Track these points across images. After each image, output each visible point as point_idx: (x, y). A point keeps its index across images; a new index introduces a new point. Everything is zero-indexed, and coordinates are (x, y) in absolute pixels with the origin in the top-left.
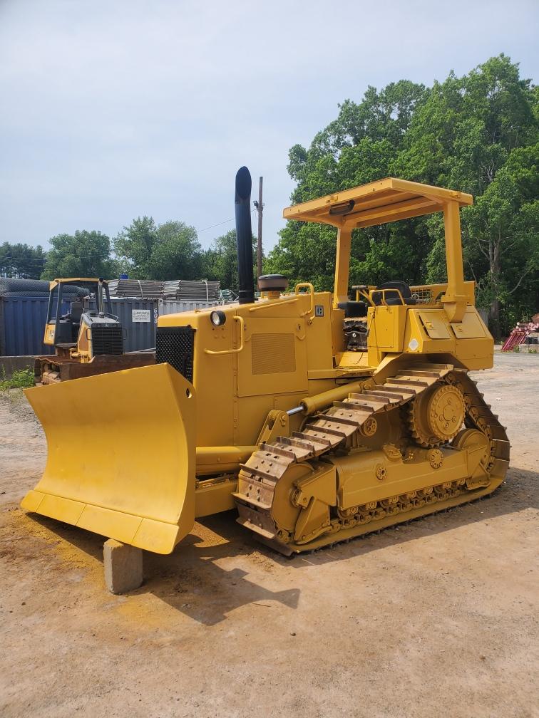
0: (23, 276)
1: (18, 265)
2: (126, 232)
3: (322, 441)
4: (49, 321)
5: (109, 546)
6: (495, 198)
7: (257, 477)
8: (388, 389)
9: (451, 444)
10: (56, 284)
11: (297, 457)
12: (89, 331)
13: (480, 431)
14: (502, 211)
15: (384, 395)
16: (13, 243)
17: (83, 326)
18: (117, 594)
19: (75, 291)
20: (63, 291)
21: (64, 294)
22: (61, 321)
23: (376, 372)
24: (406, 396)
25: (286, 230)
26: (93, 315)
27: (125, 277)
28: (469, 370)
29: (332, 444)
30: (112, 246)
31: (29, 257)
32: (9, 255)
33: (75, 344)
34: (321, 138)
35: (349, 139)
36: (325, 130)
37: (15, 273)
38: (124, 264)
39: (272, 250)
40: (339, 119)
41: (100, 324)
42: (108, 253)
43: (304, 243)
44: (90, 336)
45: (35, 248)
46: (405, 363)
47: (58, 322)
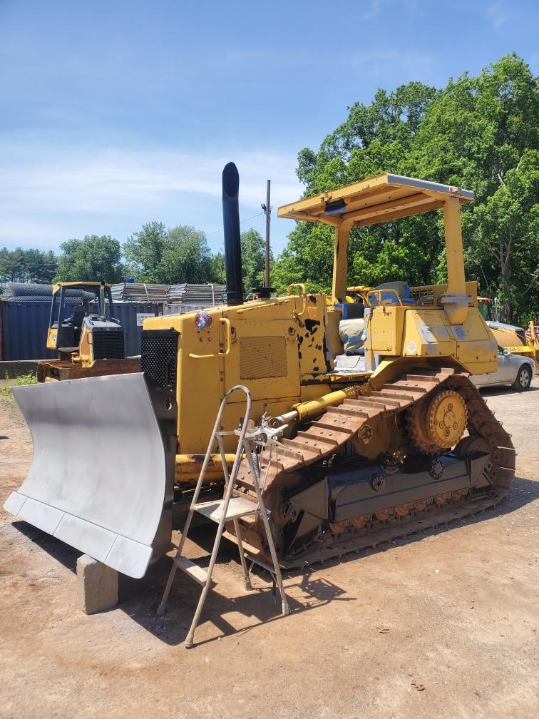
0: (36, 281)
1: (31, 271)
2: (136, 238)
3: (313, 450)
4: (51, 325)
5: (82, 562)
6: (505, 198)
7: (243, 489)
8: (385, 395)
9: (453, 452)
10: (58, 288)
11: (285, 468)
12: (91, 336)
13: (484, 438)
14: (512, 211)
15: (380, 401)
16: (25, 249)
17: (85, 330)
18: (89, 614)
19: (81, 295)
20: (65, 295)
21: (66, 298)
22: (63, 325)
23: (373, 376)
24: (404, 403)
25: (295, 233)
26: (95, 319)
27: (132, 281)
28: (471, 375)
29: (323, 452)
30: (122, 251)
31: (40, 262)
32: (22, 260)
33: (76, 348)
34: (330, 141)
35: (358, 141)
36: (335, 133)
37: (28, 278)
38: (134, 268)
39: (281, 253)
40: (348, 121)
41: (101, 328)
42: (118, 257)
43: (314, 245)
44: (91, 341)
45: (47, 253)
46: (403, 368)
47: (60, 326)
